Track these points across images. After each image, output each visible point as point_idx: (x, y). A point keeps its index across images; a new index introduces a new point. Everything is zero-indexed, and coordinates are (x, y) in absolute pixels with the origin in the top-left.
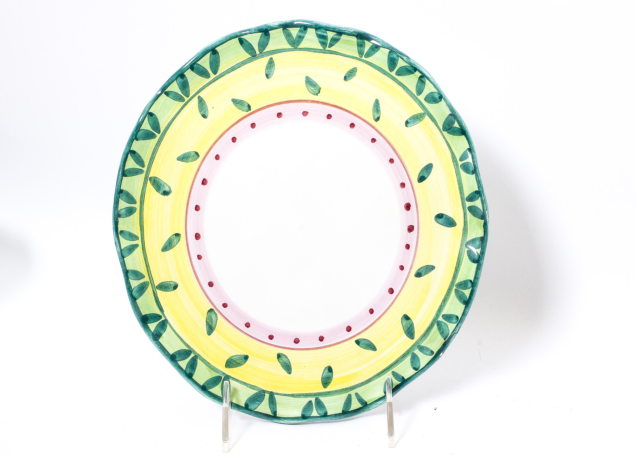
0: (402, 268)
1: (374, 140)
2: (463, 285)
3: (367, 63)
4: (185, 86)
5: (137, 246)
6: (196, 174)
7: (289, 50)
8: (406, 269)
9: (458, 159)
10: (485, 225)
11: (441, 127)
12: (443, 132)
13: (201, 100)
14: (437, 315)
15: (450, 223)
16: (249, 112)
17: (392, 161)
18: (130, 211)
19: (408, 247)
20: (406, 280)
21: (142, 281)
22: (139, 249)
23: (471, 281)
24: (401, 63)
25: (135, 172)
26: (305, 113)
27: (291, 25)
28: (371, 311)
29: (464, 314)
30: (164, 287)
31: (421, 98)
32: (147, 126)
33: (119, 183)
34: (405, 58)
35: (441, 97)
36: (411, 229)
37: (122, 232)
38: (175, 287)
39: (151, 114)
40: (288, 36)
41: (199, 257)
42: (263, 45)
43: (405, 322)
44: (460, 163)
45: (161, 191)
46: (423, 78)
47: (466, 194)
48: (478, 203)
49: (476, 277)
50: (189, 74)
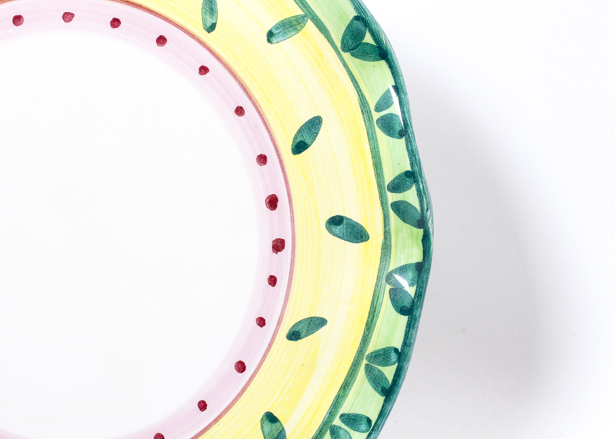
0: (261, 322)
1: (204, 70)
2: (382, 357)
8: (271, 325)
9: (372, 107)
10: (426, 239)
11: (339, 44)
12: (342, 53)
14: (331, 414)
15: (357, 234)
17: (240, 111)
19: (273, 280)
20: (270, 345)
23: (396, 350)
26: (68, 17)
28: (203, 406)
29: (383, 414)
36: (278, 246)
43: (268, 426)
44: (376, 116)
47: (388, 178)
48: (411, 197)
49: (407, 343)
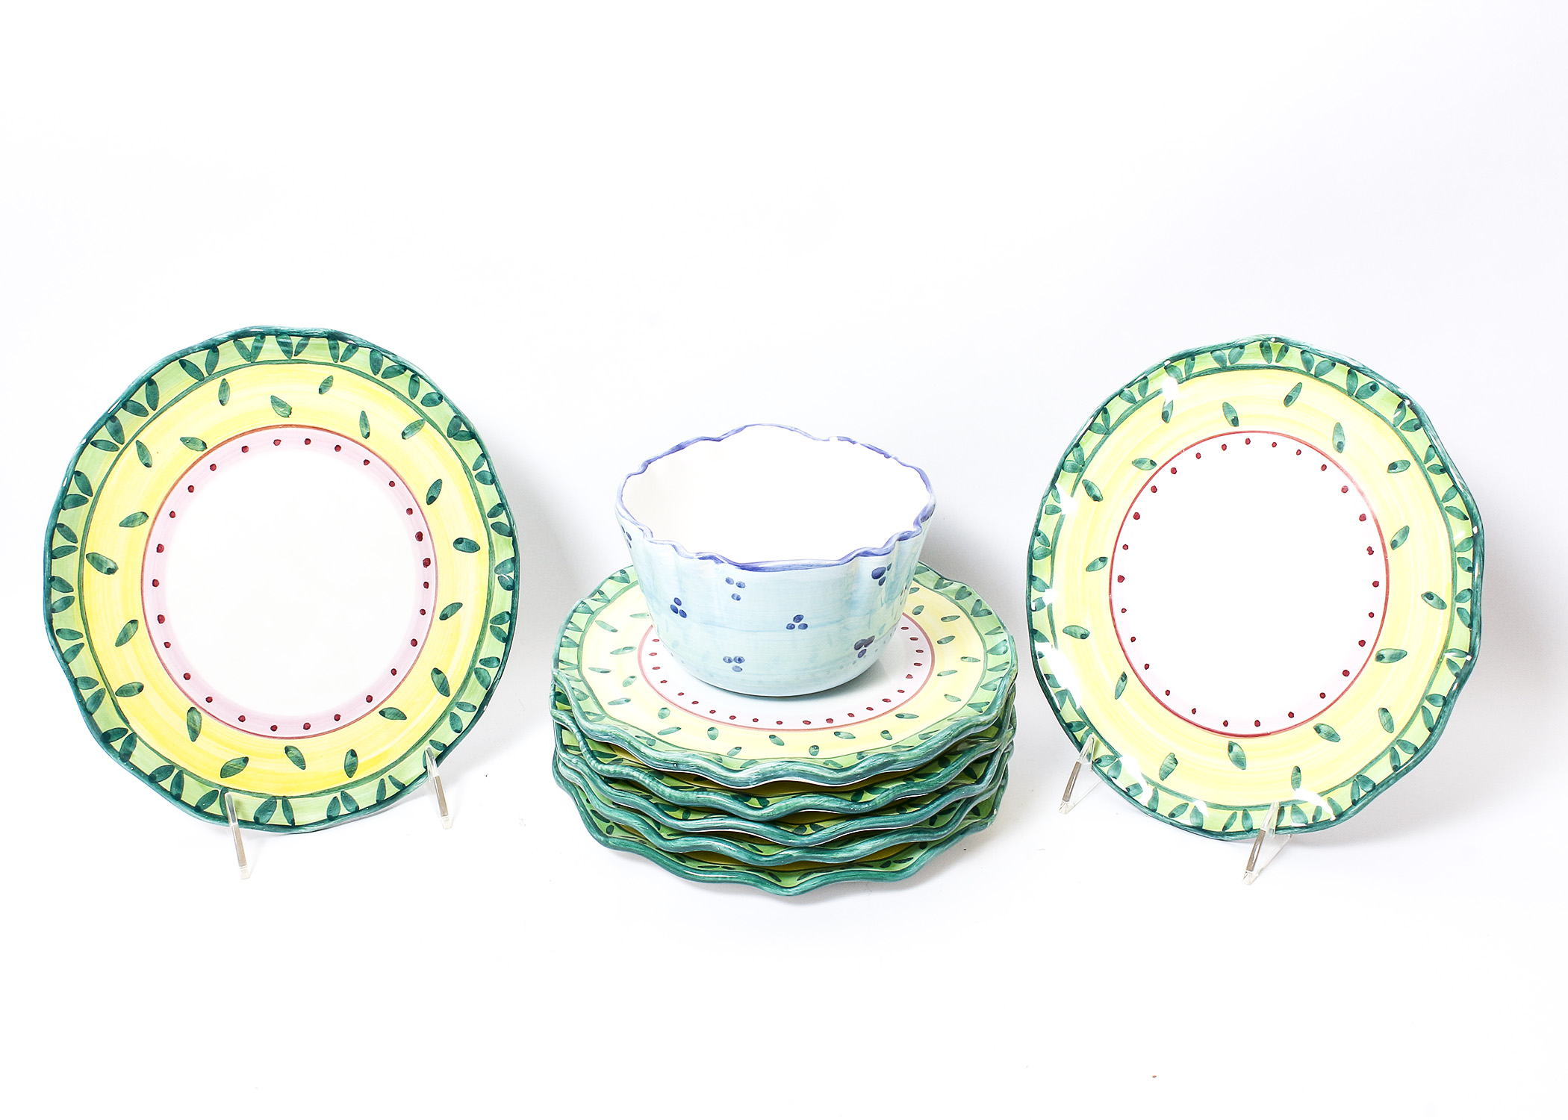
0: (423, 612)
1: (366, 462)
2: (500, 619)
3: (344, 368)
4: (117, 432)
5: (82, 645)
6: (148, 540)
7: (245, 366)
8: (429, 613)
9: (471, 468)
10: (514, 542)
11: (446, 434)
12: (449, 439)
13: (140, 445)
14: (474, 661)
15: (472, 547)
16: (206, 451)
17: (392, 484)
18: (67, 602)
19: (426, 585)
20: (430, 625)
21: (96, 689)
22: (86, 648)
23: (508, 613)
24: (387, 363)
25: (66, 551)
26: (277, 442)
27: (246, 334)
28: (394, 672)
29: (506, 654)
30: (125, 691)
31: (417, 401)
32: (74, 489)
33: (48, 568)
34: (390, 356)
35: (441, 398)
36: (427, 563)
37: (59, 631)
38: (141, 689)
39: (78, 473)
40: (242, 348)
41: (167, 645)
42: (211, 365)
43: (436, 677)
44: (474, 473)
45: (105, 570)
46: (415, 377)
47: (487, 511)
48: (502, 518)
49: (514, 607)
50: (123, 416)
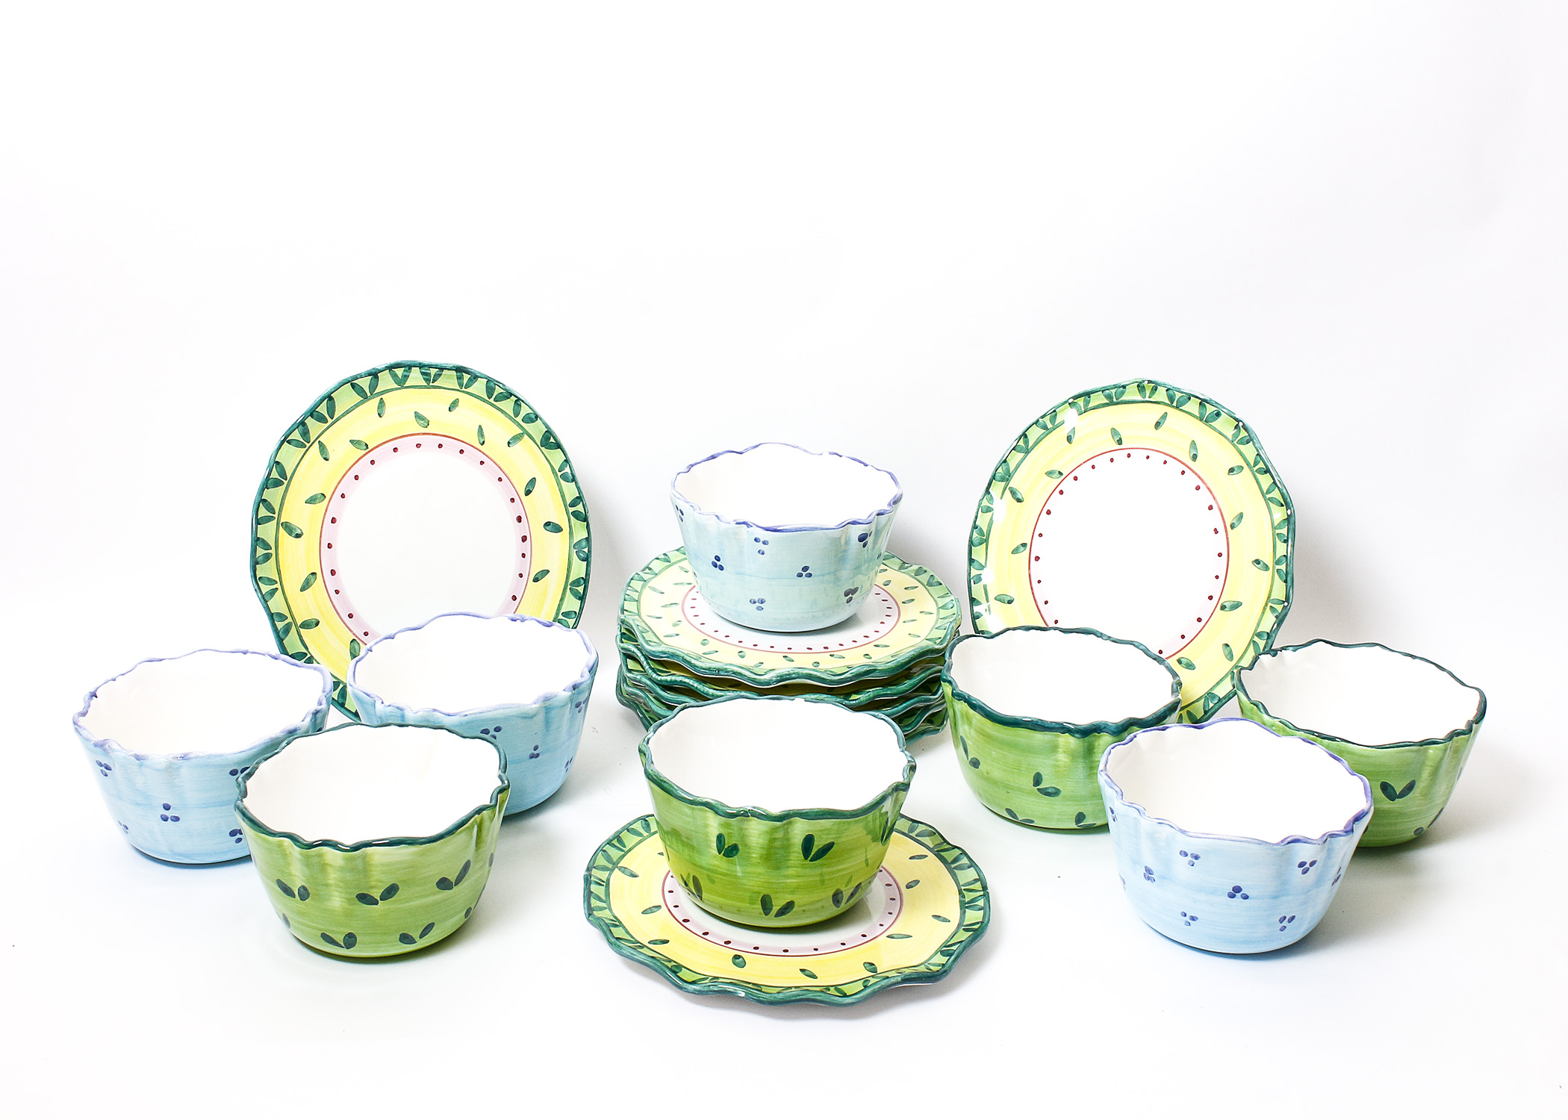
0: (521, 575)
1: (482, 463)
2: (576, 582)
3: (467, 393)
4: (305, 433)
5: (277, 589)
6: (325, 514)
7: (397, 389)
8: (525, 576)
9: (557, 471)
10: (588, 526)
11: (539, 444)
12: (541, 448)
13: (321, 444)
14: (557, 612)
15: (557, 529)
16: (368, 450)
17: (500, 479)
18: (267, 557)
19: (524, 555)
20: (526, 586)
21: (286, 622)
22: (280, 591)
23: (583, 578)
24: (498, 390)
25: (268, 519)
27: (398, 366)
29: (581, 609)
30: (306, 625)
31: (519, 419)
32: (275, 475)
33: (254, 532)
34: (501, 385)
35: (537, 417)
36: (524, 539)
37: (260, 578)
38: (317, 624)
39: (278, 463)
40: (394, 376)
41: (337, 592)
42: (373, 387)
44: (559, 474)
45: (294, 535)
46: (518, 402)
47: (568, 502)
48: (580, 508)
49: (587, 574)
50: (310, 421)
